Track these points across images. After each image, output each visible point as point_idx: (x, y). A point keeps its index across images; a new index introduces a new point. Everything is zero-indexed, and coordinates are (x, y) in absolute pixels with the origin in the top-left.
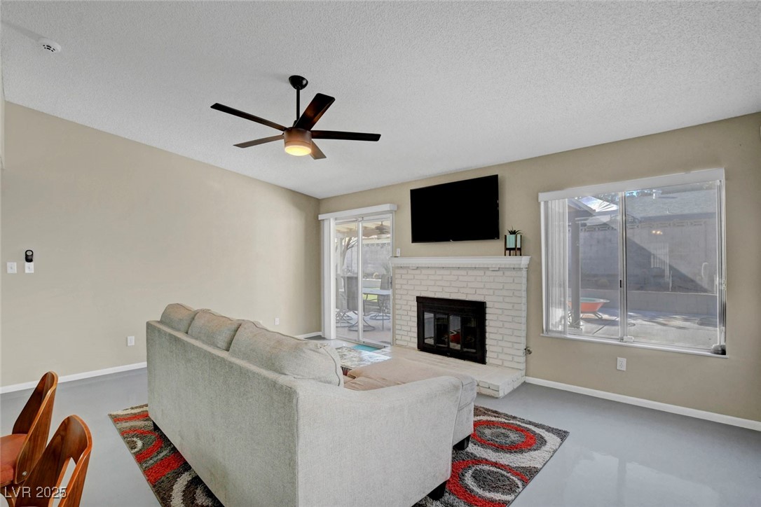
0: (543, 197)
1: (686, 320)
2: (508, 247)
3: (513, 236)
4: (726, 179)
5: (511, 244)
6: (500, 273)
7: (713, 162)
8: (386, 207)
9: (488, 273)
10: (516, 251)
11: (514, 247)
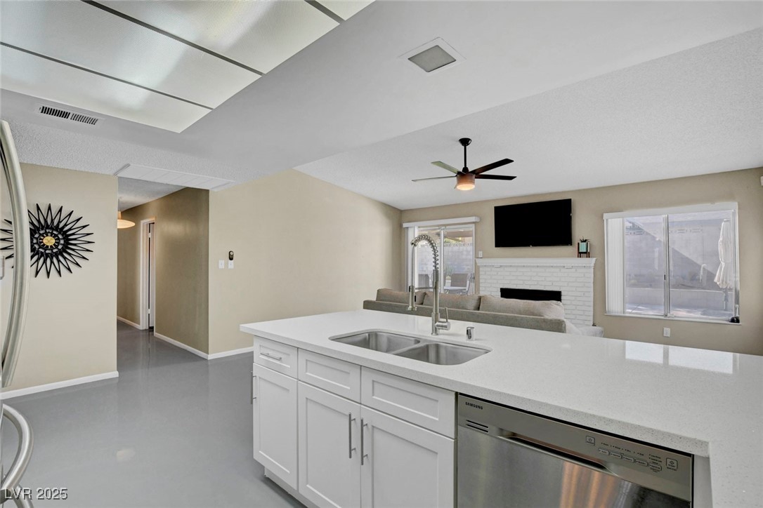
0: (606, 216)
1: (689, 312)
2: (580, 251)
3: (585, 244)
4: (739, 209)
5: (583, 249)
6: (573, 270)
7: (730, 197)
8: (473, 219)
9: (563, 270)
10: (587, 254)
11: (585, 251)
